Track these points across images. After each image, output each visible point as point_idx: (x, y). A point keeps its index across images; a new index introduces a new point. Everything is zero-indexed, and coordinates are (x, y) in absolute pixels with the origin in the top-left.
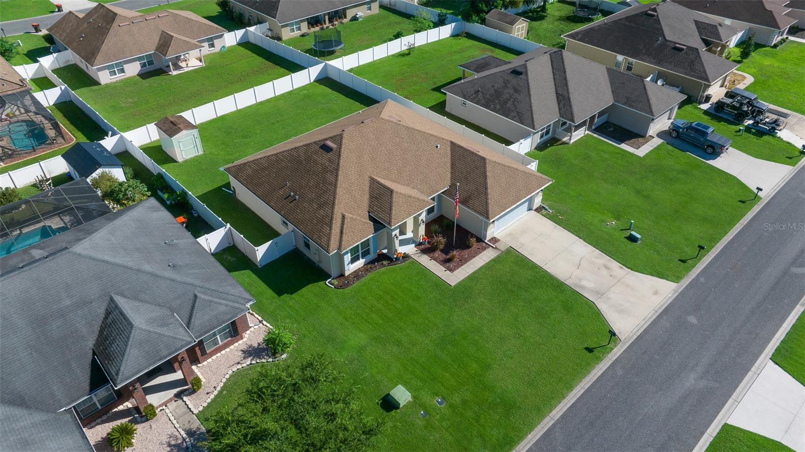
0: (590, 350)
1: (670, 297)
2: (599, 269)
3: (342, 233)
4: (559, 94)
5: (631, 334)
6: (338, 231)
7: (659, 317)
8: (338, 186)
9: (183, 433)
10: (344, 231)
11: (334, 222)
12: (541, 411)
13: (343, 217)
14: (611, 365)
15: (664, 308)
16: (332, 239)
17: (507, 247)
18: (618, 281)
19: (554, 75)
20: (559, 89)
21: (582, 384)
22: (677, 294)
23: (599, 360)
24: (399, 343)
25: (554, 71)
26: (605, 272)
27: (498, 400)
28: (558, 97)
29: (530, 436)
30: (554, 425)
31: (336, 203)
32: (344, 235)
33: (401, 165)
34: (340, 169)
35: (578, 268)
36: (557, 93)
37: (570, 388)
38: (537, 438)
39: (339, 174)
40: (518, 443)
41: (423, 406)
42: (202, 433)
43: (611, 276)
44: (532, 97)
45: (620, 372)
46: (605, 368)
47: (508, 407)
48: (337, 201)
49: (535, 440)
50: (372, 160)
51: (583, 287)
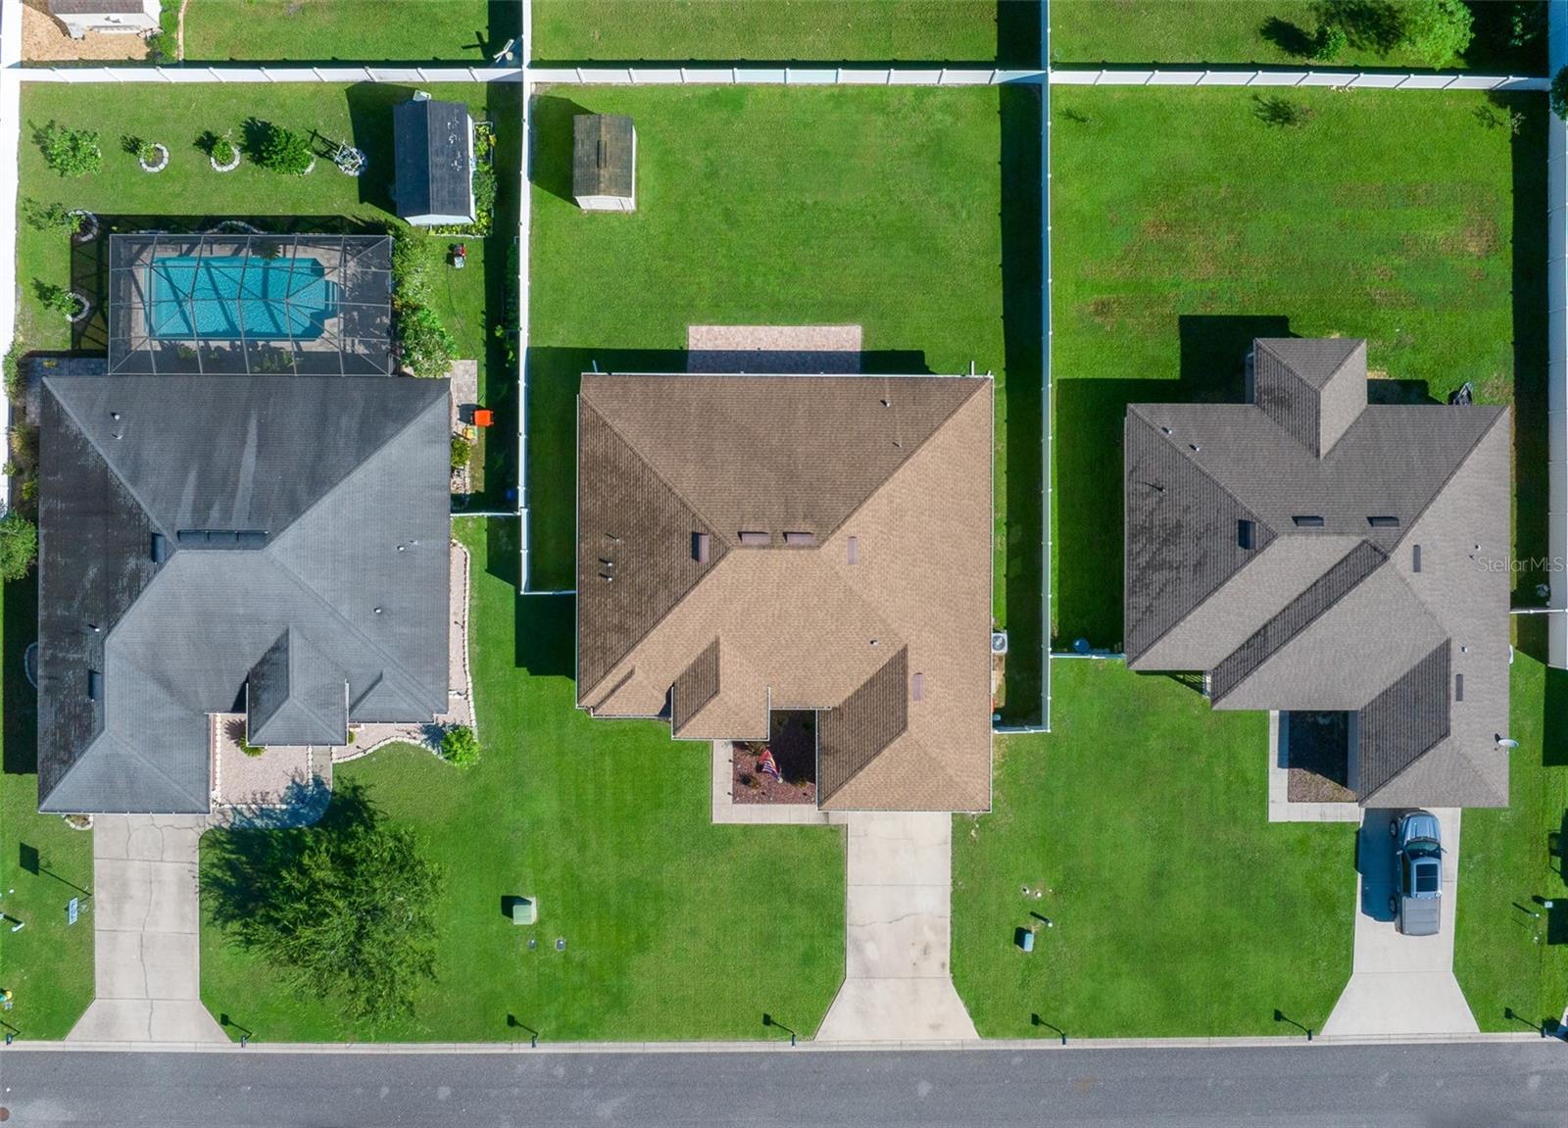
0: (767, 1020)
1: (944, 1045)
2: (913, 944)
3: (613, 691)
4: (1266, 632)
5: (835, 1043)
6: (611, 685)
7: (893, 1054)
8: (659, 627)
9: (311, 776)
10: (616, 694)
11: (614, 671)
12: (641, 1032)
13: (632, 673)
14: (766, 1053)
15: (916, 1049)
16: (595, 691)
17: (841, 823)
18: (913, 978)
19: (1309, 589)
20: (1279, 625)
21: (712, 1044)
22: (959, 1048)
23: (763, 1037)
24: (582, 847)
25: (1321, 583)
26: (914, 954)
27: (615, 990)
28: (1257, 634)
29: (605, 1044)
30: (638, 1055)
31: (636, 650)
32: (612, 698)
33: (783, 642)
34: (681, 604)
35: (890, 923)
36: (1265, 627)
37: (697, 1037)
38: (610, 1051)
39: (674, 611)
40: (589, 1040)
41: (539, 936)
42: (327, 791)
43: (915, 964)
44: (1199, 609)
45: (765, 1067)
46: (758, 1050)
47: (618, 1001)
48: (639, 647)
49: (605, 1051)
50: (741, 614)
51: (860, 950)
